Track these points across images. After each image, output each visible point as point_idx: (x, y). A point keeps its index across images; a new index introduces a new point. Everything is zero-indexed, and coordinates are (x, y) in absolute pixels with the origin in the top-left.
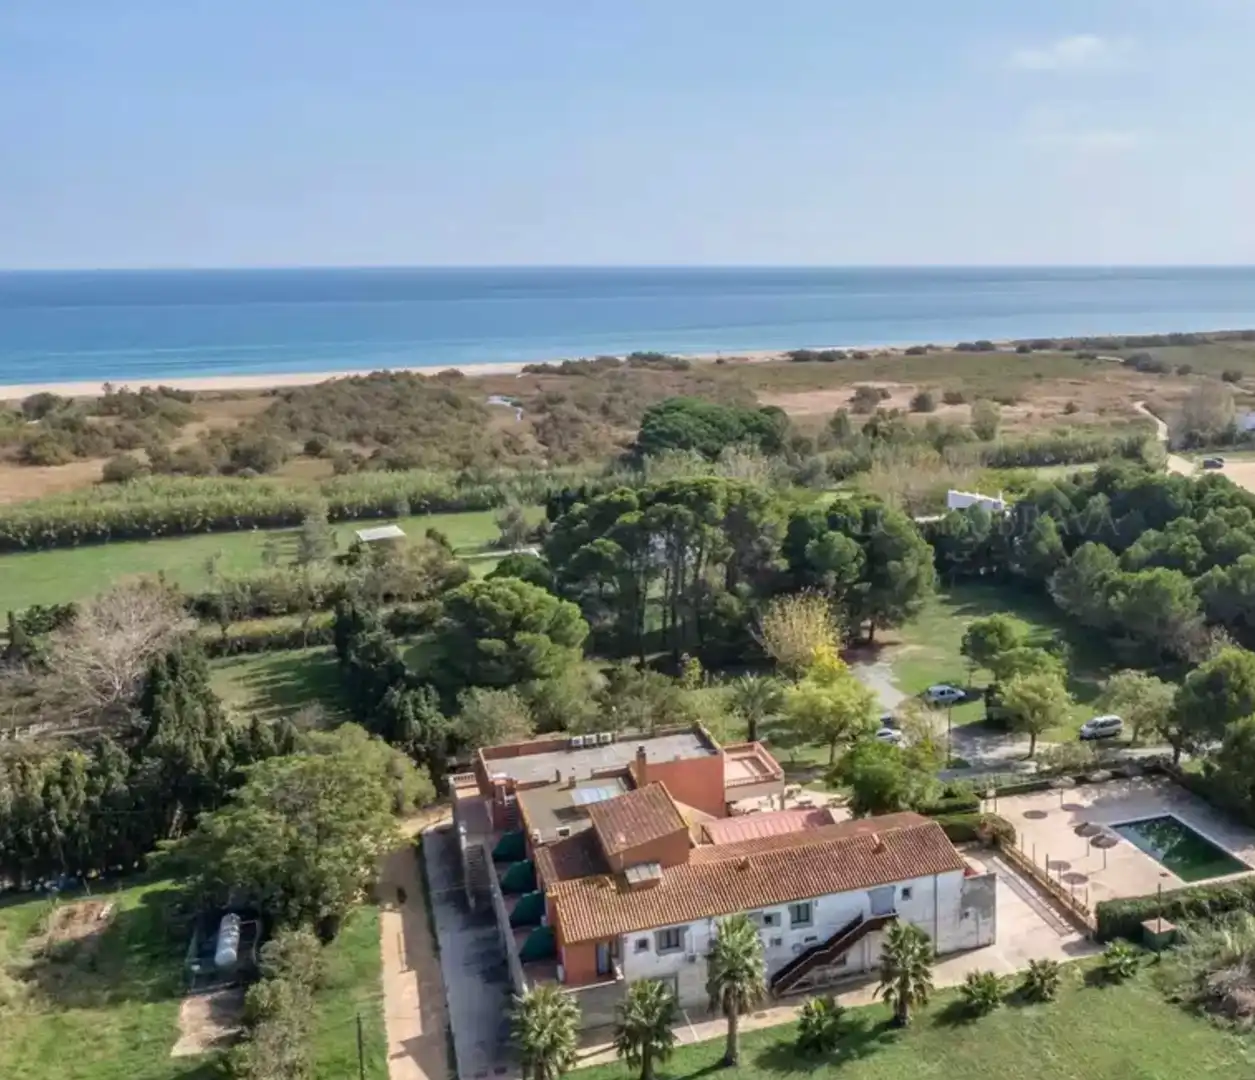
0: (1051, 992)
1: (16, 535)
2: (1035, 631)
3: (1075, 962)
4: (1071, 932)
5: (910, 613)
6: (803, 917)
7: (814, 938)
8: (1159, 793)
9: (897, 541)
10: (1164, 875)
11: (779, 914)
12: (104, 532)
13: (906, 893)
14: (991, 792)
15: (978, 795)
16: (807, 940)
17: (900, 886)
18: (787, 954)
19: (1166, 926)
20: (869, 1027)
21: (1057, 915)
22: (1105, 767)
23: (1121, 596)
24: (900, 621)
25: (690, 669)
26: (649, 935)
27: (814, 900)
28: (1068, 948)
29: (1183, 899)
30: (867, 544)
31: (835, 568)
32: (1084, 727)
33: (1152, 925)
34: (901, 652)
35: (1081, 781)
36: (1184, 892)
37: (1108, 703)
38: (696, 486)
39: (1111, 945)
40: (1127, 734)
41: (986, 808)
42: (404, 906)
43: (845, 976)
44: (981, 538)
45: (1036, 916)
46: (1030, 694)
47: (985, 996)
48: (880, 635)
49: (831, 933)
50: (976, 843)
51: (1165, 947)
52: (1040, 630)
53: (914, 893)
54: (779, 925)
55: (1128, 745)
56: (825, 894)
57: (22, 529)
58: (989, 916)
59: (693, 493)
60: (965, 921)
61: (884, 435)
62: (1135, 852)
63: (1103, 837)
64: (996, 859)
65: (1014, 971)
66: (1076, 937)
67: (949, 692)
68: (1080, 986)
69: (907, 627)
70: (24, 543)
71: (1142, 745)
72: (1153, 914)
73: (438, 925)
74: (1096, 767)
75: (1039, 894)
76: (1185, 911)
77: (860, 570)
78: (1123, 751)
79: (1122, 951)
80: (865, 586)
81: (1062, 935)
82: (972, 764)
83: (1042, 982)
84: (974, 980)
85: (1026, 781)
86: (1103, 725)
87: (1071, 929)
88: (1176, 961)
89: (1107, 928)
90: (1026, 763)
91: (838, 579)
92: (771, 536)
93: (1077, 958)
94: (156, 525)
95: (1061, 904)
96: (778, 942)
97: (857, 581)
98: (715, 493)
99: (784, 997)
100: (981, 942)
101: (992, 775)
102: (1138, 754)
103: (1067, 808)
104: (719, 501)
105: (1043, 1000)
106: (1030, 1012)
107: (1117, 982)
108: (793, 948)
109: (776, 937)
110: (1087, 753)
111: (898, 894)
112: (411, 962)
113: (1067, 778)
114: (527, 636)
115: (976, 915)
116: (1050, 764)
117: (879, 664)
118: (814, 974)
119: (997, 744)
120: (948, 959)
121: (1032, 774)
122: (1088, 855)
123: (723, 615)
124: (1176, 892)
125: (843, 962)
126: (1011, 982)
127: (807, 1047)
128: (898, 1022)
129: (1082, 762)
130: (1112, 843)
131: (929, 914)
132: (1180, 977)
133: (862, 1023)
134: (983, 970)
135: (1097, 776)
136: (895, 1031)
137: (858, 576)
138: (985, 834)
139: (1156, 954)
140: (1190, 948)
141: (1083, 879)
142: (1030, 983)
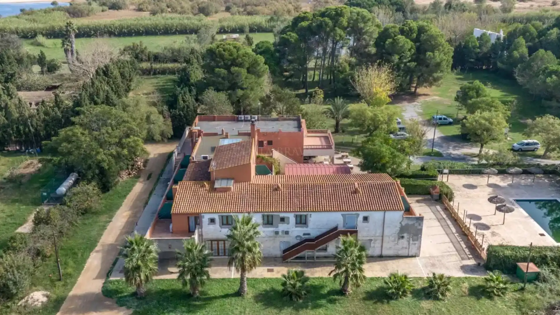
0: (443, 294)
1: (114, 30)
2: (502, 95)
3: (466, 278)
4: (469, 259)
5: (436, 80)
6: (303, 221)
7: (309, 234)
8: (552, 185)
9: (433, 43)
10: (542, 235)
11: (289, 218)
12: (143, 31)
13: (366, 219)
14: (446, 171)
15: (439, 171)
16: (304, 234)
17: (362, 214)
18: (292, 240)
19: (533, 268)
20: (325, 291)
21: (464, 246)
22: (519, 166)
23: (554, 77)
24: (431, 85)
25: (319, 94)
26: (216, 217)
27: (309, 213)
28: (464, 268)
29: (549, 254)
30: (418, 44)
31: (399, 54)
32: (515, 144)
33: (522, 265)
34: (428, 99)
35: (501, 172)
36: (551, 249)
37: (531, 133)
38: (336, 10)
39: (491, 274)
40: (541, 151)
41: (442, 179)
42: (148, 182)
43: (326, 257)
44: (485, 50)
45: (451, 245)
46: (483, 122)
47: (398, 289)
48: (420, 90)
49: (318, 233)
50: (429, 197)
51: (530, 281)
52: (505, 95)
53: (370, 220)
54: (288, 224)
55: (539, 157)
56: (316, 211)
57: (116, 28)
58: (417, 240)
59: (334, 13)
60: (401, 241)
61: (454, 8)
62: (526, 217)
63: (505, 206)
64: (438, 207)
65: (425, 276)
66: (472, 262)
67: (445, 119)
68: (464, 294)
69: (434, 87)
70: (116, 33)
71: (549, 158)
72: (524, 259)
73: (154, 192)
74: (514, 165)
75: (457, 232)
76: (550, 262)
77: (411, 56)
78: (535, 160)
79: (497, 279)
80: (413, 64)
81: (463, 259)
82: (445, 155)
83: (439, 288)
84: (392, 278)
85: (470, 168)
86: (528, 144)
87: (471, 256)
88: (535, 292)
89: (493, 262)
90: (474, 159)
91: (400, 59)
92: (369, 36)
93: (468, 276)
94: (160, 30)
95: (468, 239)
96: (287, 233)
97: (409, 62)
98: (344, 13)
99: (287, 262)
100: (410, 254)
101: (451, 162)
102: (543, 162)
103: (490, 185)
104: (346, 17)
105: (437, 298)
106: (426, 304)
107: (490, 298)
108: (296, 237)
109: (285, 230)
110: (511, 158)
111: (360, 218)
112: (134, 207)
113: (494, 169)
114: (236, 68)
115: (409, 238)
116: (487, 160)
117: (415, 103)
118: (307, 253)
119: (462, 147)
120: (387, 260)
121: (475, 165)
122: (495, 214)
123: (342, 72)
124: (546, 248)
125: (325, 250)
126: (420, 282)
127: (285, 295)
128: (342, 292)
129: (506, 162)
130: (511, 210)
131: (379, 232)
132: (535, 304)
133: (322, 287)
134: (400, 273)
135: (513, 170)
136: (340, 297)
137: (410, 59)
138: (435, 193)
139: (522, 285)
140: (548, 286)
141: (486, 227)
142: (431, 286)
